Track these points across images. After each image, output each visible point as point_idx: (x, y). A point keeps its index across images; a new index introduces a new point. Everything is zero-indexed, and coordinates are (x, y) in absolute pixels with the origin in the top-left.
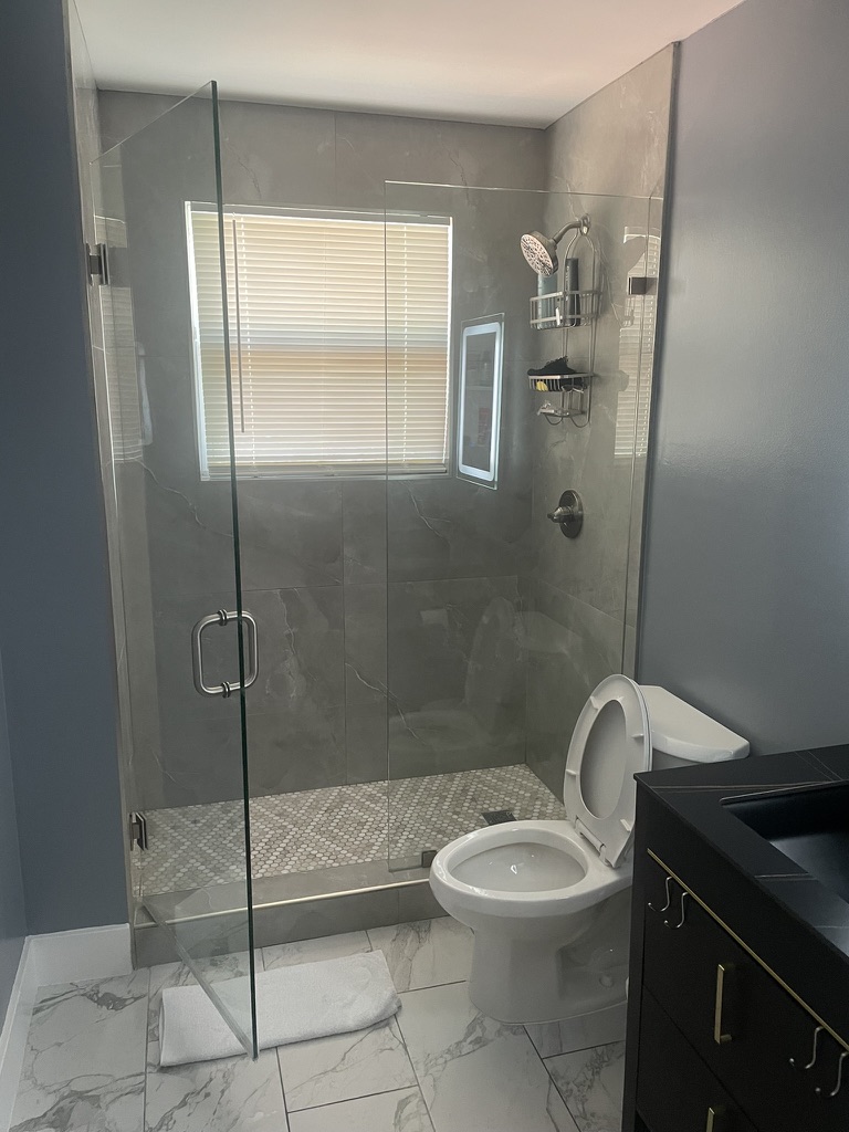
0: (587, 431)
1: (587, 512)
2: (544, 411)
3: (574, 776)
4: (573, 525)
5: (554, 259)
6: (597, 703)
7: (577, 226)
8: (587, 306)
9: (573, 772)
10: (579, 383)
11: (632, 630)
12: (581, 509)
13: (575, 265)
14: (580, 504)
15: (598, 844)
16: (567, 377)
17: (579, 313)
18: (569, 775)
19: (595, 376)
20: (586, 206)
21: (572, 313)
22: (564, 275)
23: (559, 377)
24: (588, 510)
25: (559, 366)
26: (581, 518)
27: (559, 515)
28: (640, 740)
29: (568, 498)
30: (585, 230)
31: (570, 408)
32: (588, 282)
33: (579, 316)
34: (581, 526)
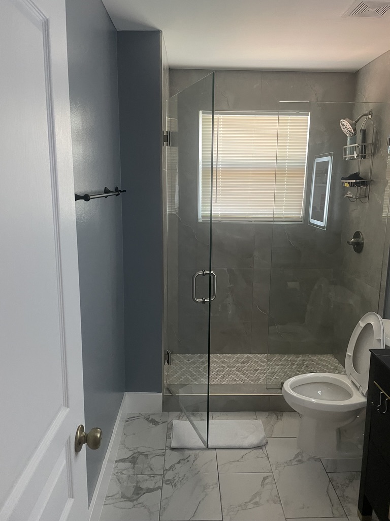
0: (367, 205)
1: (365, 241)
2: (347, 196)
3: (350, 356)
4: (359, 247)
5: (355, 130)
6: (362, 324)
7: (367, 115)
8: (369, 150)
9: (350, 354)
10: (364, 184)
11: (383, 294)
12: (363, 240)
13: (364, 132)
14: (363, 238)
15: (358, 385)
16: (358, 181)
17: (365, 153)
18: (348, 355)
19: (372, 180)
20: (371, 107)
21: (362, 153)
22: (359, 136)
23: (354, 181)
24: (366, 240)
25: (356, 176)
26: (363, 244)
27: (352, 242)
28: (380, 340)
29: (357, 235)
30: (370, 116)
31: (360, 195)
32: (370, 140)
33: (364, 155)
34: (363, 247)
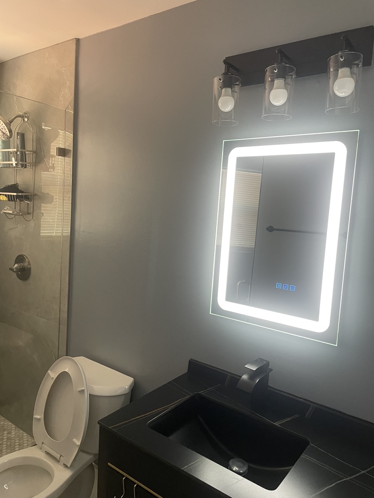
0: (32, 224)
2: (5, 211)
3: (39, 419)
4: (24, 273)
5: (10, 131)
6: (53, 374)
7: (22, 117)
8: (30, 158)
10: (27, 198)
11: (64, 328)
12: (29, 264)
13: (22, 136)
15: (58, 456)
16: (20, 194)
17: (26, 161)
18: (36, 419)
19: (36, 195)
20: (25, 107)
21: (22, 160)
22: (16, 140)
23: (15, 194)
24: (34, 265)
25: (14, 188)
26: (30, 269)
27: (16, 268)
28: (82, 391)
29: (20, 259)
30: (26, 120)
32: (29, 146)
34: (30, 273)
